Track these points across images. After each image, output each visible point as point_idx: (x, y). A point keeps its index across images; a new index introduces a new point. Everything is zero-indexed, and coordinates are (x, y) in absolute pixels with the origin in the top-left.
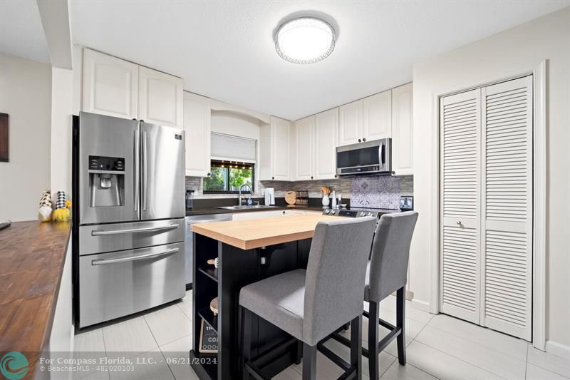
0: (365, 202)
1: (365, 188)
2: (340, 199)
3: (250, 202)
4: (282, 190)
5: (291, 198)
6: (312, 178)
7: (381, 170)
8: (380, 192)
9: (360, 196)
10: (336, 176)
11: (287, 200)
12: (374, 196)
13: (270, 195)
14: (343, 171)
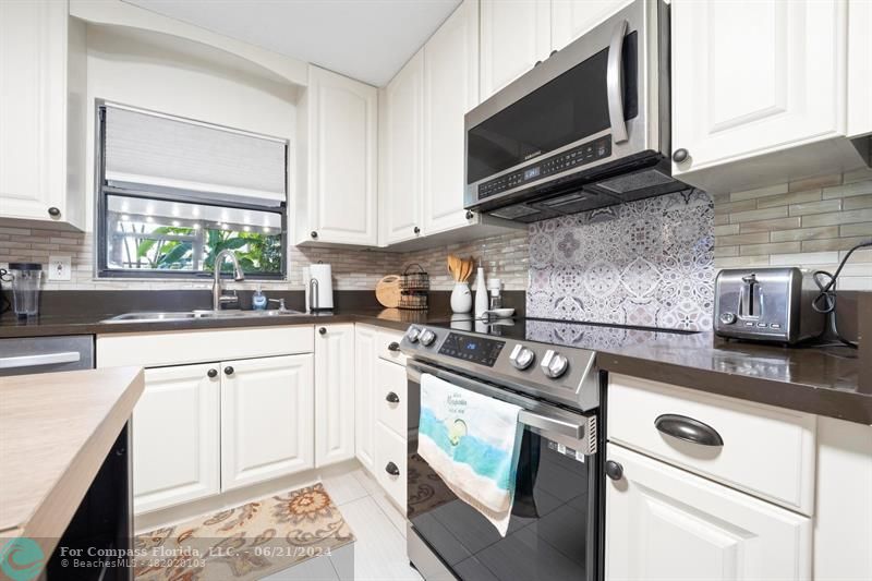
0: (569, 301)
1: (568, 254)
2: (495, 293)
3: (259, 301)
4: (374, 272)
5: (389, 291)
6: (417, 231)
7: (618, 154)
8: (622, 264)
9: (556, 280)
10: (469, 217)
11: (381, 298)
12: (601, 280)
13: (317, 282)
14: (482, 192)
